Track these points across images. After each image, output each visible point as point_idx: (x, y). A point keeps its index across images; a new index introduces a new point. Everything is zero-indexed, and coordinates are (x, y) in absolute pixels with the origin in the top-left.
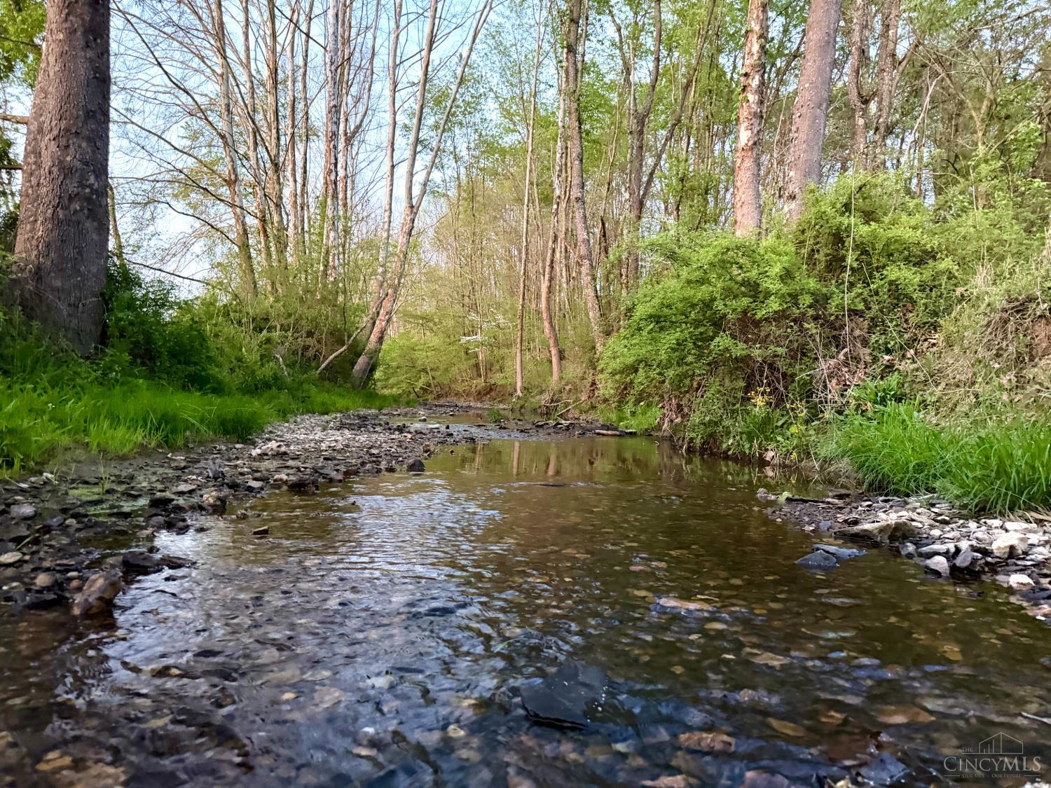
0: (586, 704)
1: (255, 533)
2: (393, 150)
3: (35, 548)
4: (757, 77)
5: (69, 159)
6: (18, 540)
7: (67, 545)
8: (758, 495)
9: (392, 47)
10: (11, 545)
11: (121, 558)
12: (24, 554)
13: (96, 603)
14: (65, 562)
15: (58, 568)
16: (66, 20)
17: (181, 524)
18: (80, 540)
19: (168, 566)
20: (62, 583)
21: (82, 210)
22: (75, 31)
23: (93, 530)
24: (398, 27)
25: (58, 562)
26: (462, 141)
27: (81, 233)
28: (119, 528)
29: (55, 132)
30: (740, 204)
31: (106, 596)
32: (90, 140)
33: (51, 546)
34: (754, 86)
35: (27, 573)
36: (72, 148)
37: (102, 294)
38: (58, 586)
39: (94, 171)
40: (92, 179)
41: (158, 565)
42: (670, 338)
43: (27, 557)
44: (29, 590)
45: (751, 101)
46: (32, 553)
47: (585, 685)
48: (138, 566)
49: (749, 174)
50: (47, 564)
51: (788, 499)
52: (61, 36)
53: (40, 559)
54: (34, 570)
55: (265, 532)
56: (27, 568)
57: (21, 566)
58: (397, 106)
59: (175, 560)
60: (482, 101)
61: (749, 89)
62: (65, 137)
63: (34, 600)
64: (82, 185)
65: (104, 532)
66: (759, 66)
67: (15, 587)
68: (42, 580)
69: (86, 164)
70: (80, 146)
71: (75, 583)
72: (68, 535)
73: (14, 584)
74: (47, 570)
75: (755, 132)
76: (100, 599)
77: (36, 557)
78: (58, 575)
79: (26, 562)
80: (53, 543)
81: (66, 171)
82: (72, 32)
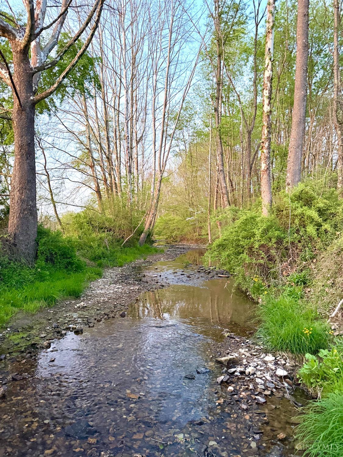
2: (155, 145)
4: (267, 143)
9: (153, 103)
21: (28, 213)
22: (23, 154)
24: (155, 95)
27: (28, 221)
30: (263, 192)
34: (266, 146)
37: (36, 240)
39: (31, 200)
45: (265, 152)
48: (15, 379)
51: (228, 336)
52: (19, 157)
61: (264, 148)
64: (27, 205)
66: (267, 139)
69: (29, 198)
75: (267, 164)
81: (22, 201)
82: (22, 155)
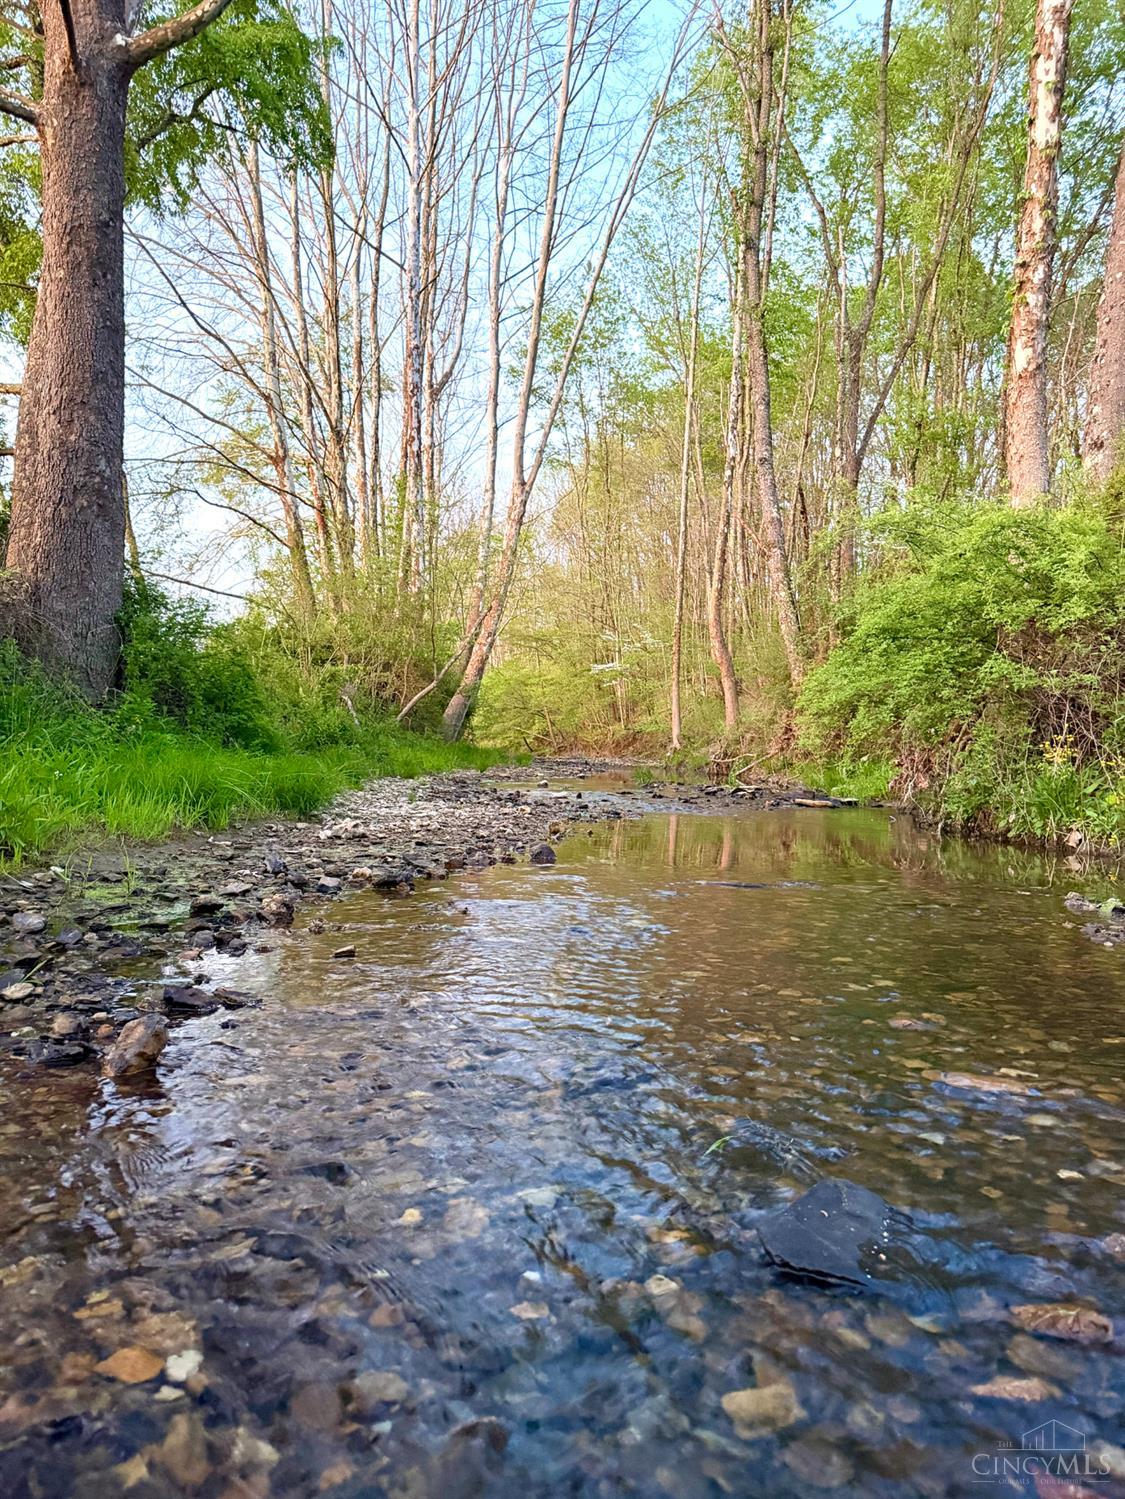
0: (860, 1247)
1: (338, 956)
2: (496, 405)
3: (48, 976)
4: (1041, 268)
5: (73, 438)
6: (27, 964)
7: (89, 971)
8: (1067, 903)
9: (494, 258)
10: (19, 972)
11: (161, 993)
12: (35, 985)
13: (134, 1061)
14: (86, 997)
15: (80, 1006)
16: (67, 252)
17: (236, 942)
18: (104, 964)
19: (224, 1004)
20: (87, 1029)
21: (89, 507)
22: (79, 264)
23: (121, 950)
24: (501, 231)
25: (81, 997)
26: (591, 386)
27: (89, 537)
28: (153, 947)
29: (55, 403)
30: (1017, 458)
31: (149, 1051)
32: (99, 412)
33: (69, 974)
34: (1036, 281)
35: (40, 1013)
36: (76, 425)
37: (117, 620)
38: (82, 1033)
39: (104, 453)
40: (103, 464)
41: (211, 1003)
42: (915, 662)
43: (39, 990)
44: (45, 1039)
45: (1032, 304)
46: (46, 984)
48: (185, 1005)
49: (1030, 413)
50: (64, 1000)
51: (1115, 909)
52: (61, 273)
53: (56, 992)
54: (50, 1008)
55: (350, 954)
56: (40, 1005)
57: (32, 1002)
58: (501, 342)
59: (233, 997)
60: (620, 328)
61: (1029, 285)
62: (66, 411)
63: (54, 1055)
64: (90, 473)
65: (135, 952)
66: (1044, 250)
67: (27, 1034)
68: (62, 1023)
69: (95, 444)
70: (86, 420)
71: (104, 1030)
72: (89, 958)
73: (26, 1029)
74: (67, 1008)
75: (1039, 350)
76: (141, 1055)
77: (51, 988)
78: (81, 1018)
79: (38, 996)
80: (70, 968)
81: (70, 454)
82: (75, 266)
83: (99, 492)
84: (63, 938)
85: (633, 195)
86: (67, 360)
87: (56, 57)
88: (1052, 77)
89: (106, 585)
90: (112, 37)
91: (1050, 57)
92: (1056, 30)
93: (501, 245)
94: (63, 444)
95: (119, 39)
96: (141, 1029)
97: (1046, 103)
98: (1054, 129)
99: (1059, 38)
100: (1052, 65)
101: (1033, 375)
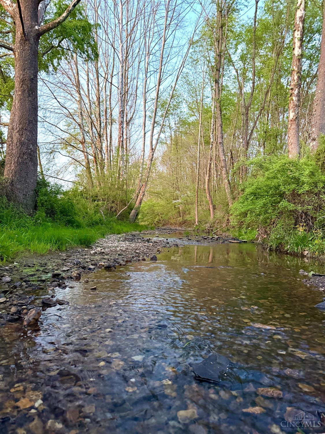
0: (220, 372)
1: (92, 289)
2: (145, 127)
3: (11, 295)
4: (297, 90)
5: (23, 139)
6: (5, 292)
7: (22, 294)
8: (300, 273)
9: (144, 85)
10: (2, 295)
11: (41, 300)
12: (7, 298)
13: (32, 320)
14: (21, 302)
15: (19, 304)
16: (22, 87)
17: (64, 285)
18: (27, 292)
19: (59, 304)
20: (20, 311)
21: (28, 158)
23: (32, 288)
24: (146, 77)
25: (19, 302)
26: (172, 121)
27: (27, 167)
28: (41, 287)
29: (18, 129)
30: (290, 144)
31: (36, 317)
32: (30, 131)
33: (17, 295)
34: (295, 93)
35: (8, 306)
36: (24, 136)
37: (35, 190)
38: (19, 312)
39: (32, 143)
40: (31, 146)
41: (55, 303)
42: (260, 202)
43: (8, 300)
44: (8, 314)
45: (294, 100)
46: (10, 298)
47: (219, 364)
48: (47, 304)
49: (294, 131)
50: (15, 303)
51: (313, 274)
52: (20, 93)
53: (13, 300)
54: (11, 305)
55: (95, 289)
56: (8, 304)
57: (6, 303)
58: (146, 109)
59: (61, 301)
60: (181, 104)
61: (293, 95)
62: (21, 131)
63: (11, 318)
64: (27, 149)
65: (35, 288)
66: (298, 85)
67: (4, 312)
68: (13, 309)
69: (29, 141)
70: (27, 134)
71: (25, 311)
72: (22, 290)
73: (3, 311)
74: (15, 305)
75: (296, 113)
76: (34, 319)
77: (11, 299)
78: (19, 308)
79: (8, 301)
80: (17, 293)
81: (22, 144)
82: (23, 91)
83: (30, 154)
84: (15, 284)
85: (184, 67)
86: (21, 117)
87: (19, 33)
88: (299, 36)
89: (32, 181)
90: (34, 27)
91: (298, 31)
92: (300, 23)
93: (146, 81)
94: (20, 140)
95: (37, 27)
96: (34, 311)
97: (298, 44)
98: (300, 51)
99: (301, 25)
100: (299, 33)
101: (295, 120)
